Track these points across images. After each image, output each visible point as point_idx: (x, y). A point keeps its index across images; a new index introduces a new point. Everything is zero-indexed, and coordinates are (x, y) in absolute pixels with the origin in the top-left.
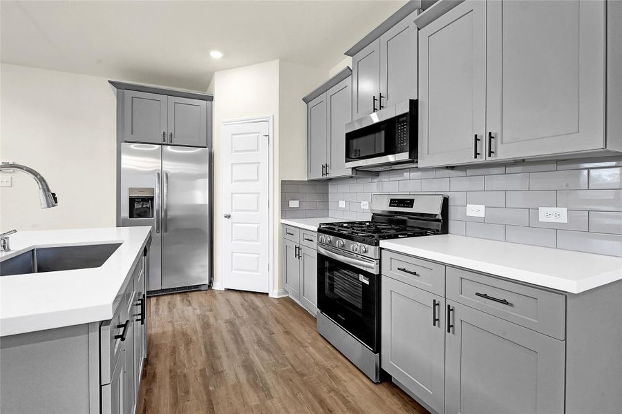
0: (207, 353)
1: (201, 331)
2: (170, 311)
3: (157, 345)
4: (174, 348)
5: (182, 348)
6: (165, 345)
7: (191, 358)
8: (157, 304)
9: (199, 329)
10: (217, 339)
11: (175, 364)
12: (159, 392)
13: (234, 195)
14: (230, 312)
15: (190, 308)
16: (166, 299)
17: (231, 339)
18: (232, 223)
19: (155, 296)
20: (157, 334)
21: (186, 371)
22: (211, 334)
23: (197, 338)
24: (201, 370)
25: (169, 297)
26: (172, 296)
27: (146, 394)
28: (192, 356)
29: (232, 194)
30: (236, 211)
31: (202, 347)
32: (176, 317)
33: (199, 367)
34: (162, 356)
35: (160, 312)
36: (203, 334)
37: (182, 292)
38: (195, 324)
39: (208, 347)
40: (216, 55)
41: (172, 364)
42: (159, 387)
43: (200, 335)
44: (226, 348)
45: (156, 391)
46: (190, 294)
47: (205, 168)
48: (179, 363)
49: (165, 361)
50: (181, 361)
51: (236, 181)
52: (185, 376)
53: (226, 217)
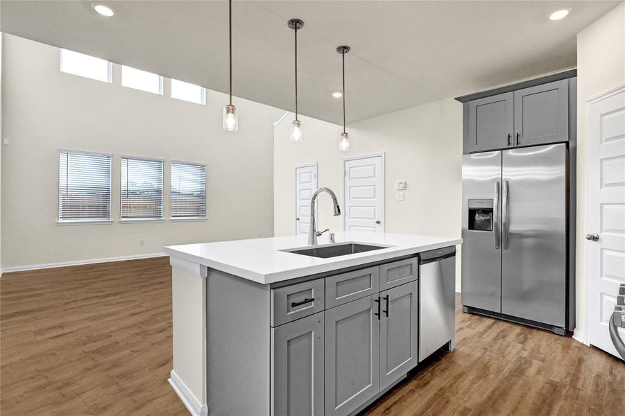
0: (489, 398)
1: (507, 374)
2: (495, 339)
3: (453, 361)
4: (464, 373)
5: (470, 378)
6: (459, 365)
7: (469, 391)
8: (490, 327)
9: (506, 371)
10: (515, 393)
11: (450, 386)
12: (417, 398)
13: (606, 207)
14: (568, 374)
15: (520, 346)
16: (504, 326)
17: (534, 403)
18: (602, 249)
19: (495, 318)
20: (463, 352)
21: (453, 399)
22: (515, 383)
23: (494, 378)
24: (466, 409)
25: (509, 325)
26: (513, 325)
27: (407, 393)
28: (473, 390)
29: (602, 205)
30: (607, 230)
31: (491, 390)
32: (496, 347)
33: (467, 405)
34: (447, 373)
35: (485, 336)
36: (506, 378)
37: (528, 326)
38: (507, 364)
39: (497, 393)
40: (559, 15)
41: (448, 385)
42: (420, 396)
43: (501, 377)
44: (516, 408)
45: (416, 395)
46: (535, 332)
47: (560, 171)
48: (454, 388)
49: (445, 379)
50: (457, 387)
51: (608, 185)
52: (447, 402)
53: (589, 239)
